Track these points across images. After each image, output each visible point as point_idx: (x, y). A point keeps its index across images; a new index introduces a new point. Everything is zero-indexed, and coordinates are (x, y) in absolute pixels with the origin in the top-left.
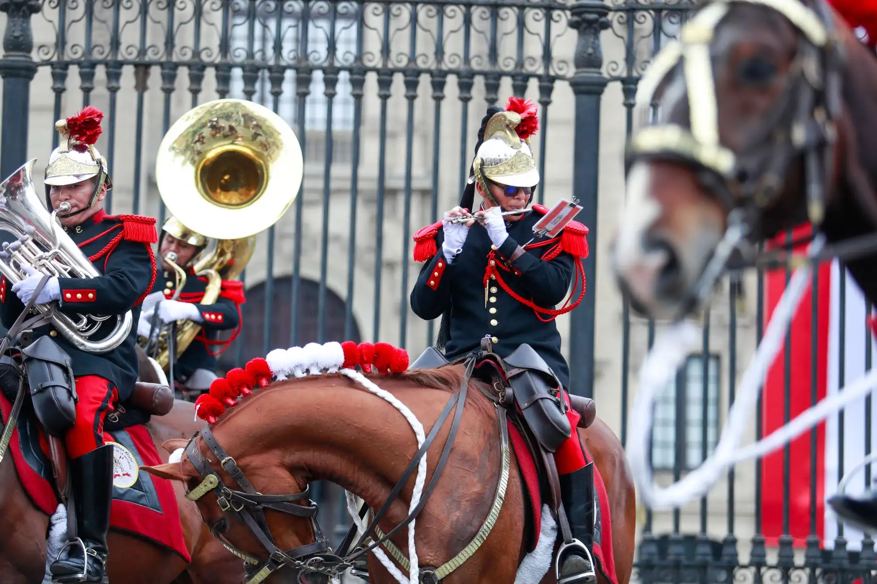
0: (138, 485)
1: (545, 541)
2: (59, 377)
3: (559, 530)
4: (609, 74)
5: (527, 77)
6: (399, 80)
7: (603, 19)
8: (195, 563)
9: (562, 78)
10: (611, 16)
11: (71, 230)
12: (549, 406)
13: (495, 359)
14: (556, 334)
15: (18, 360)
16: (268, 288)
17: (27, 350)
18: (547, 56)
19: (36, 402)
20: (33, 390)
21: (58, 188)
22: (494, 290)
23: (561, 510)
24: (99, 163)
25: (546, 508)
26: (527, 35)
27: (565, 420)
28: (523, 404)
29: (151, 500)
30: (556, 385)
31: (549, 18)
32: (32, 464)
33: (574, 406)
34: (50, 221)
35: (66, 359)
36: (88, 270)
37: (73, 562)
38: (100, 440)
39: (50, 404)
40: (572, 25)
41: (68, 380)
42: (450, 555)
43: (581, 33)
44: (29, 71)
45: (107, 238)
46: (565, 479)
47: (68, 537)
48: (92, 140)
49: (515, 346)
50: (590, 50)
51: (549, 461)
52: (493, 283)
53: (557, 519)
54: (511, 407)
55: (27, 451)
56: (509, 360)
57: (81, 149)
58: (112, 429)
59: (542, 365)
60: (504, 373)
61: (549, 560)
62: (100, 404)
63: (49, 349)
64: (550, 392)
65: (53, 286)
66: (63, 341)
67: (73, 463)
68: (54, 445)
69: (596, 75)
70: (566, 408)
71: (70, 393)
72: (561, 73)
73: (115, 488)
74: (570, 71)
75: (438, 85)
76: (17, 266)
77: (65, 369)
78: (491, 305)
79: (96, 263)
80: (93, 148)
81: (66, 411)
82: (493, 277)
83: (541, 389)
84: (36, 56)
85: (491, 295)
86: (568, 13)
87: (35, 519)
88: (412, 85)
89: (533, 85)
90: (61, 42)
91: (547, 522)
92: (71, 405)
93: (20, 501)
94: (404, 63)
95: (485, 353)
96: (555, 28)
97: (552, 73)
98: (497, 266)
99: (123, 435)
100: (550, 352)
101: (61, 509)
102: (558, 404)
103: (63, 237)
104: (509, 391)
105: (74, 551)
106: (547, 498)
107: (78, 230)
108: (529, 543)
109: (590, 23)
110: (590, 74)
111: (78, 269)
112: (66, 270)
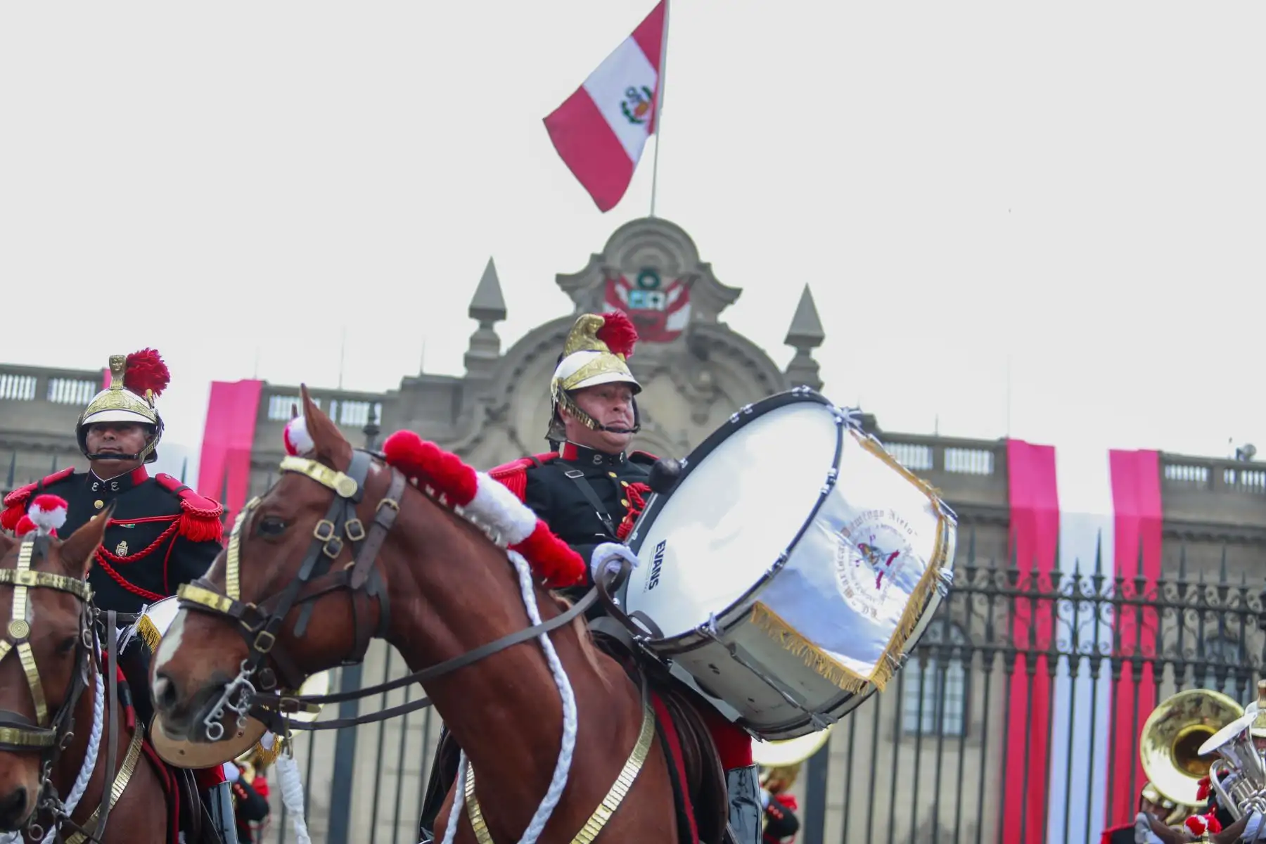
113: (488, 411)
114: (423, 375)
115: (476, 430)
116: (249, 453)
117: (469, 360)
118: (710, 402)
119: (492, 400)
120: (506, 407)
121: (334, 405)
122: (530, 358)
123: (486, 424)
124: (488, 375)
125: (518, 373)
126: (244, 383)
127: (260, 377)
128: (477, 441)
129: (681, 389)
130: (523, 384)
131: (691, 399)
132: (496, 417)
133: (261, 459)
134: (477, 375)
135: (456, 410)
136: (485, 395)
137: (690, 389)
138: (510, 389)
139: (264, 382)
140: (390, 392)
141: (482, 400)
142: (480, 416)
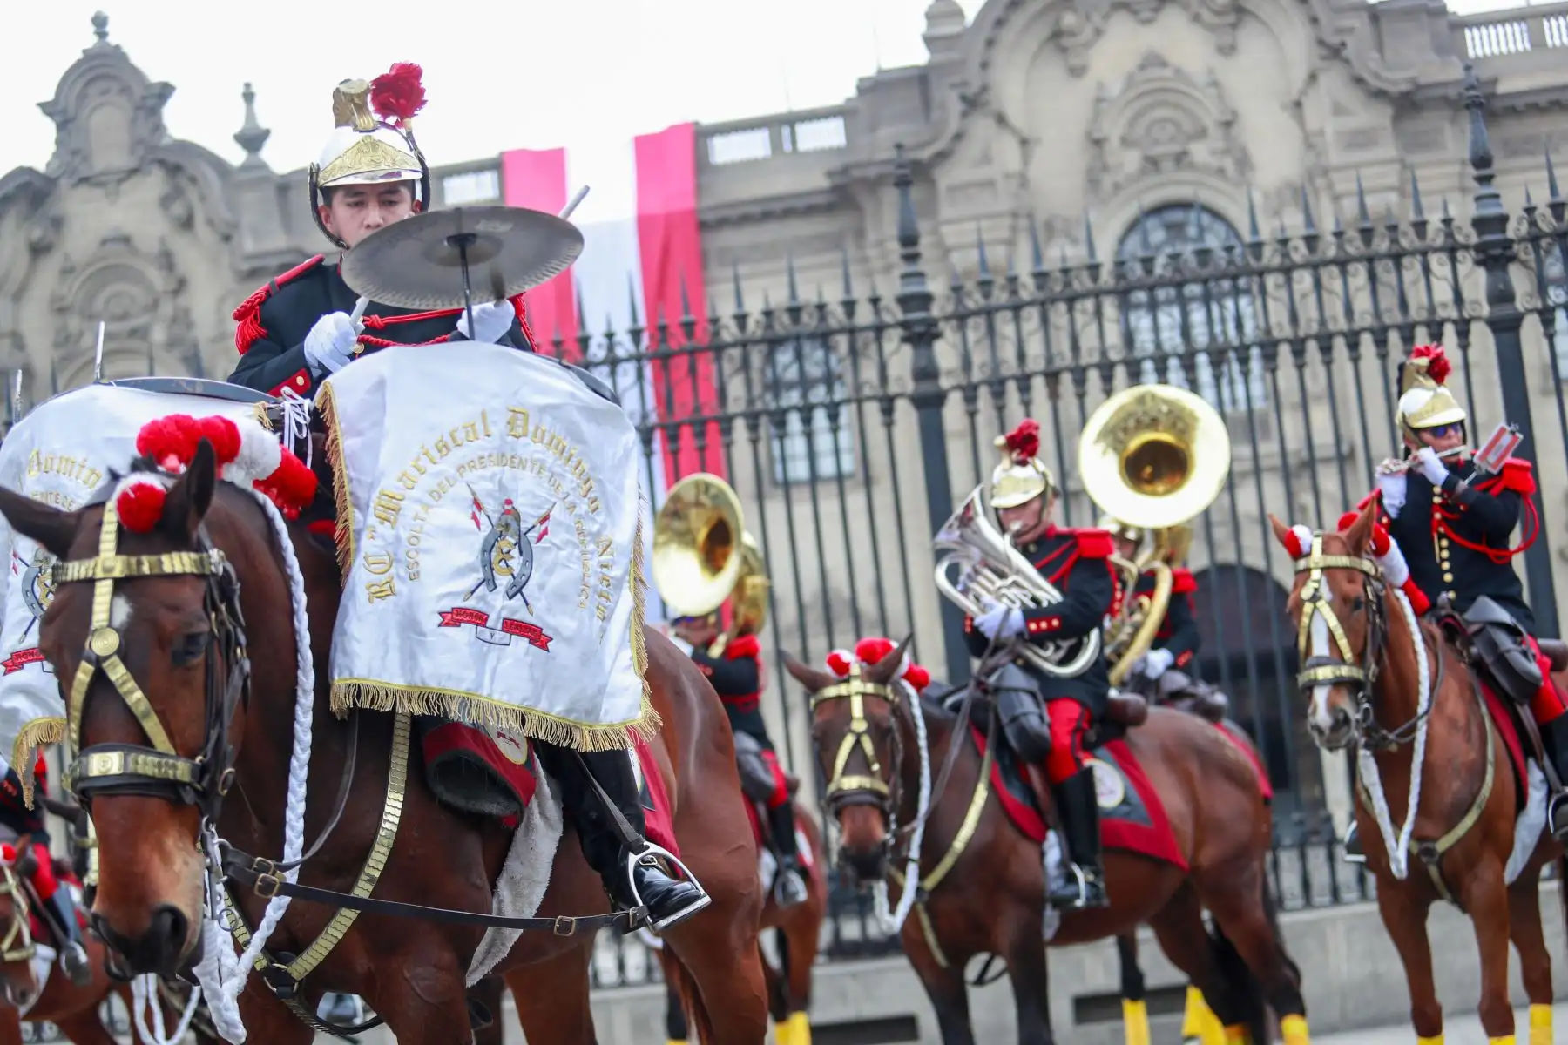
0: (1125, 801)
1: (1536, 795)
2: (1028, 704)
3: (1547, 780)
4: (1523, 306)
5: (1441, 324)
6: (1312, 348)
7: (1508, 253)
8: (1195, 870)
9: (1478, 318)
10: (1516, 247)
11: (1025, 552)
12: (1516, 657)
13: (1453, 617)
14: (1516, 580)
15: (985, 691)
16: (1213, 576)
17: (992, 679)
18: (1459, 299)
19: (1010, 733)
20: (1005, 720)
21: (1006, 509)
22: (1445, 543)
23: (1546, 761)
24: (1044, 475)
25: (1531, 762)
26: (1434, 280)
27: (1534, 669)
28: (1489, 660)
29: (1141, 816)
30: (1519, 634)
31: (1454, 261)
32: (1015, 794)
33: (1545, 651)
34: (1003, 544)
35: (1034, 685)
36: (1050, 595)
37: (1070, 890)
38: (1079, 762)
39: (1023, 732)
40: (1478, 263)
41: (1038, 705)
42: (1450, 826)
43: (1489, 270)
44: (939, 399)
45: (1062, 556)
46: (1545, 730)
47: (1063, 864)
48: (1032, 453)
49: (1473, 600)
50: (1501, 286)
51: (1526, 713)
52: (1441, 537)
53: (1543, 769)
54: (1478, 665)
55: (1008, 782)
56: (1468, 616)
57: (1023, 463)
58: (1090, 749)
59: (1503, 615)
60: (1464, 631)
61: (1544, 815)
62: (1073, 725)
63: (1015, 677)
64: (1515, 642)
65: (1017, 616)
66: (1030, 669)
67: (1056, 788)
68: (1034, 774)
69: (1511, 312)
70: (1534, 656)
71: (1041, 718)
72: (1474, 314)
73: (1102, 808)
74: (1485, 310)
75: (1353, 346)
76: (977, 599)
77: (1033, 694)
78: (1443, 560)
79: (1057, 584)
80: (1037, 462)
81: (1040, 737)
82: (1442, 530)
83: (1505, 641)
84: (945, 383)
85: (1441, 549)
86: (1473, 253)
87: (1026, 849)
88: (1326, 350)
89: (1449, 331)
90: (967, 364)
91: (1535, 776)
92: (1045, 731)
93: (1010, 833)
94: (1315, 328)
95: (1443, 613)
96: (1463, 269)
97: (1466, 315)
98: (1444, 518)
99: (1103, 751)
100: (1510, 600)
101: (1052, 837)
102: (1525, 654)
103: (1019, 560)
104: (1474, 650)
105: (1071, 879)
106: (1529, 751)
107: (1032, 548)
108: (1521, 802)
109: (1496, 259)
110: (1504, 311)
111: (1040, 594)
112: (1025, 595)
113: (964, 98)
114: (880, 71)
115: (954, 125)
116: (692, 213)
117: (929, 41)
118: (1234, 26)
119: (965, 84)
120: (984, 88)
121: (786, 131)
122: (999, 23)
123: (965, 115)
124: (954, 55)
125: (990, 43)
126: (674, 131)
127: (691, 118)
128: (958, 137)
129: (1196, 18)
130: (1000, 55)
131: (1211, 28)
132: (973, 103)
133: (710, 217)
134: (942, 57)
135: (927, 103)
136: (956, 79)
137: (1206, 15)
138: (985, 65)
139: (696, 124)
140: (849, 100)
141: (953, 86)
142: (955, 107)
